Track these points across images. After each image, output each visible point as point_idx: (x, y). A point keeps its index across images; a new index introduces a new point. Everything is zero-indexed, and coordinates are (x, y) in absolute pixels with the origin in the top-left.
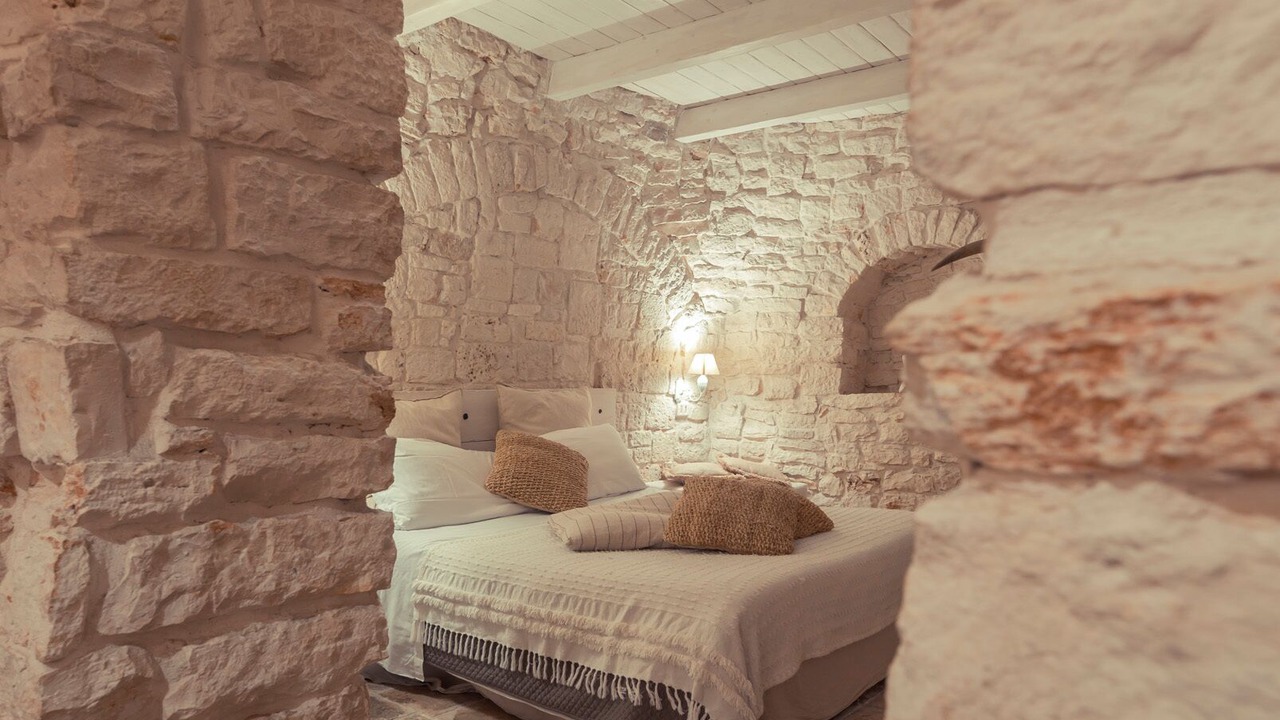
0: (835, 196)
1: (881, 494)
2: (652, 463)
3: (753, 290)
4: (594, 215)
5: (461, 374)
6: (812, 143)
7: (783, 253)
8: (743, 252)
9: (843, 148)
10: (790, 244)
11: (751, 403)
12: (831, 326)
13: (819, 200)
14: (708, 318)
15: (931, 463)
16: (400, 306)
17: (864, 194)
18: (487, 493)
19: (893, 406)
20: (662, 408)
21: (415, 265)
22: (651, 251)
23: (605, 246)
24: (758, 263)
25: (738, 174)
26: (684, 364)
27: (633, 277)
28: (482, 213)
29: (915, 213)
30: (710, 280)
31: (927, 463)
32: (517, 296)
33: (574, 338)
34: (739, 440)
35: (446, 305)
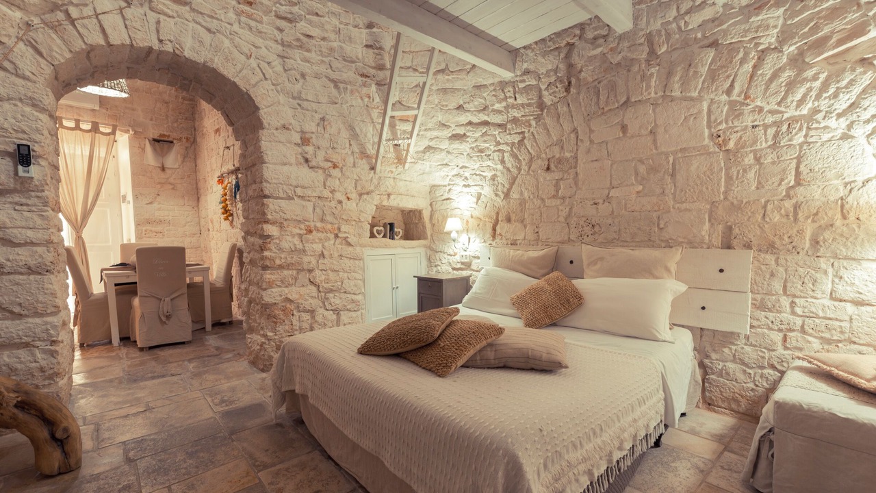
4: (695, 94)
21: (542, 180)
28: (579, 137)
32: (615, 183)
33: (684, 206)
35: (563, 198)
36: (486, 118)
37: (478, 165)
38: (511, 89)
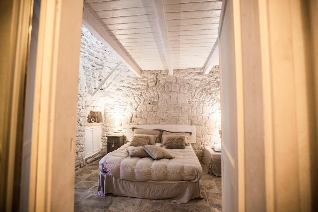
4: (185, 93)
5: (157, 122)
16: (146, 112)
21: (148, 106)
23: (190, 98)
27: (199, 103)
28: (159, 97)
32: (168, 109)
33: (183, 116)
35: (154, 112)
36: (130, 86)
37: (125, 99)
38: (139, 80)
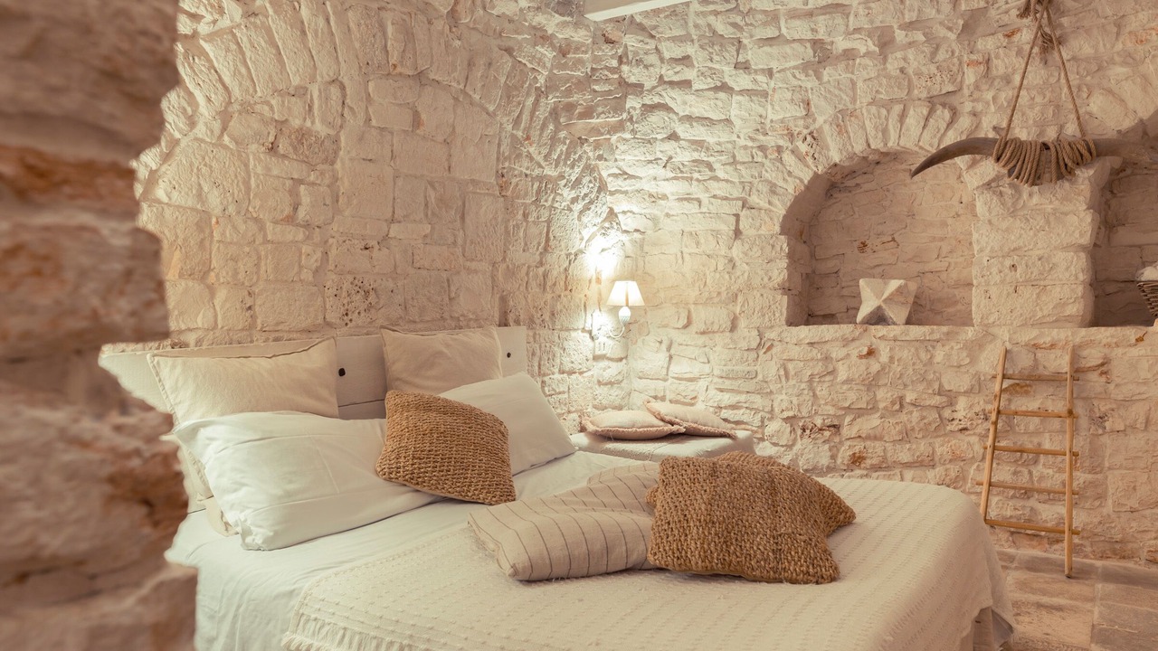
0: (774, 90)
1: (841, 443)
2: (569, 412)
3: (677, 204)
4: (491, 108)
5: (331, 317)
6: (747, 24)
7: (711, 159)
8: (665, 159)
9: (784, 31)
10: (719, 148)
11: (679, 337)
12: (773, 246)
13: (756, 95)
14: (625, 238)
15: (902, 406)
16: (242, 228)
17: (809, 85)
18: (379, 481)
19: (853, 340)
20: (578, 346)
21: (259, 170)
22: (559, 157)
23: (505, 149)
24: (682, 172)
25: (658, 63)
26: (600, 294)
27: (540, 188)
28: (348, 101)
29: (873, 109)
30: (626, 193)
31: (897, 407)
32: (399, 213)
33: (473, 265)
34: (665, 380)
35: (307, 226)
